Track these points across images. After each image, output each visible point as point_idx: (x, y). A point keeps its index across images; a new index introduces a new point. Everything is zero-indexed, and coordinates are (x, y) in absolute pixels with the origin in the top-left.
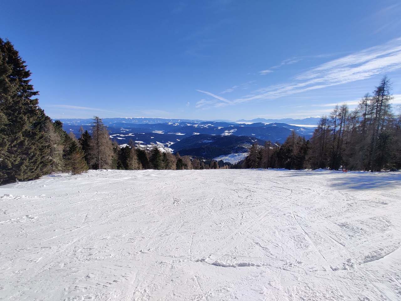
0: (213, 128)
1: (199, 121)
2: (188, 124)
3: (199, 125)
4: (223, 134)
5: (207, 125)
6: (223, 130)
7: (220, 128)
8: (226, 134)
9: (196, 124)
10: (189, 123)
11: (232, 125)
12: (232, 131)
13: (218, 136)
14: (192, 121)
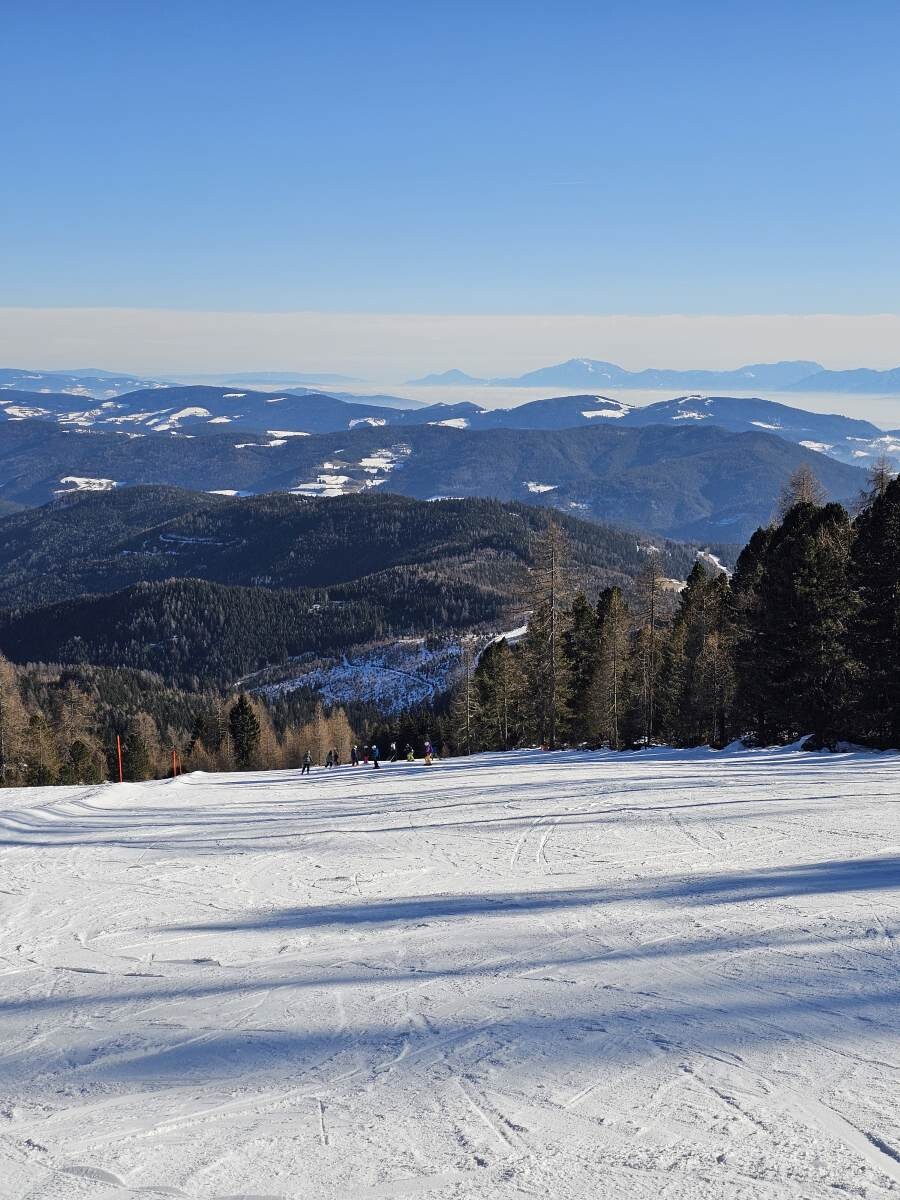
0: (229, 436)
1: (111, 382)
2: (17, 403)
3: (109, 412)
4: (306, 489)
5: (175, 417)
6: (302, 458)
7: (279, 437)
8: (334, 486)
9: (82, 404)
10: (19, 399)
11: (376, 412)
12: (377, 462)
13: (271, 503)
14: (50, 378)
